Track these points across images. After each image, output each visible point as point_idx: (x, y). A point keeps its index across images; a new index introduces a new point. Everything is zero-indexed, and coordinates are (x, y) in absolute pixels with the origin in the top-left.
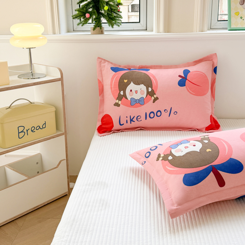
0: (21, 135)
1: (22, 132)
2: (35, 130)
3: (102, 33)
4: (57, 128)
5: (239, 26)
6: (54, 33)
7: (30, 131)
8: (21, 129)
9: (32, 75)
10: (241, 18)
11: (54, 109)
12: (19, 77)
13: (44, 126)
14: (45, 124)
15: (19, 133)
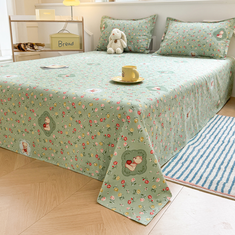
0: (60, 45)
2: (67, 45)
4: (81, 48)
7: (64, 45)
8: (60, 42)
9: (72, 19)
13: (72, 44)
14: (73, 43)
15: (59, 44)
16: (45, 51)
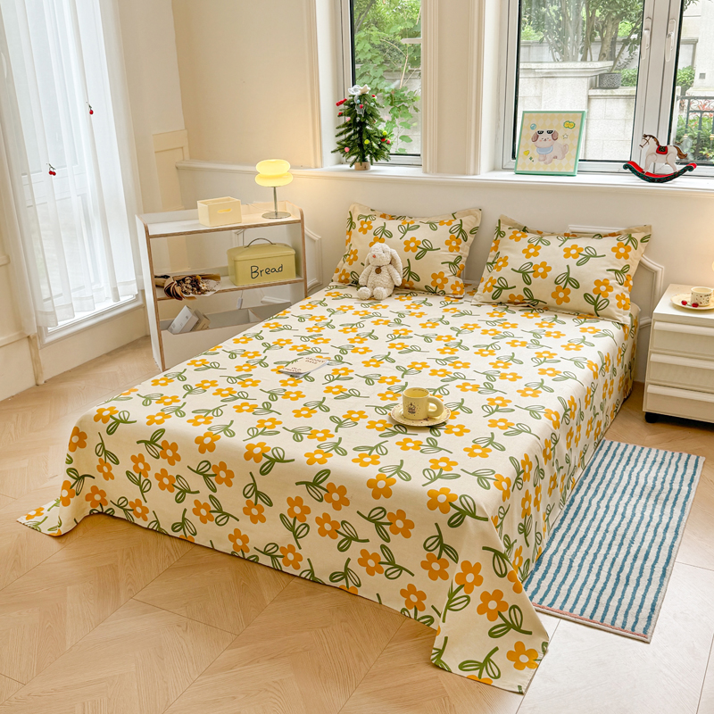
0: (255, 275)
1: (255, 272)
2: (270, 272)
3: (365, 168)
4: (298, 273)
5: (527, 170)
6: (316, 167)
7: (263, 272)
8: (254, 269)
9: (276, 214)
10: (531, 158)
11: (293, 252)
12: (263, 216)
13: (280, 270)
14: (282, 267)
15: (252, 272)
16: (223, 291)
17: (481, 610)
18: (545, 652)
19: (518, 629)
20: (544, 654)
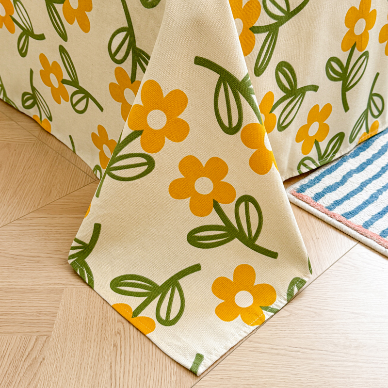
17: (178, 190)
18: (291, 297)
19: (250, 242)
20: (289, 302)
